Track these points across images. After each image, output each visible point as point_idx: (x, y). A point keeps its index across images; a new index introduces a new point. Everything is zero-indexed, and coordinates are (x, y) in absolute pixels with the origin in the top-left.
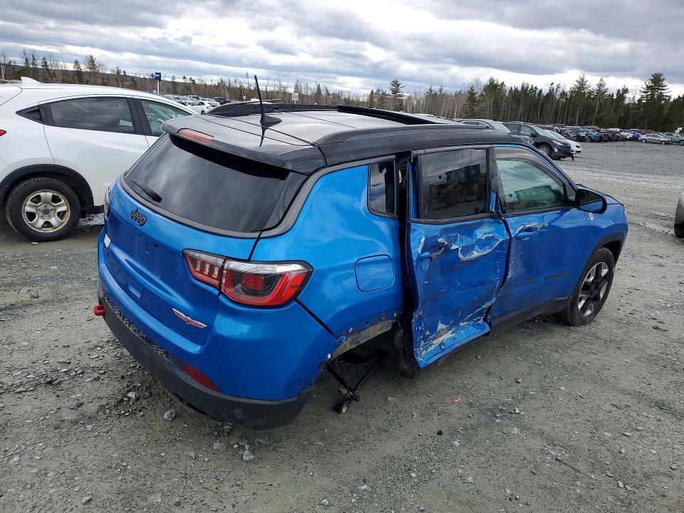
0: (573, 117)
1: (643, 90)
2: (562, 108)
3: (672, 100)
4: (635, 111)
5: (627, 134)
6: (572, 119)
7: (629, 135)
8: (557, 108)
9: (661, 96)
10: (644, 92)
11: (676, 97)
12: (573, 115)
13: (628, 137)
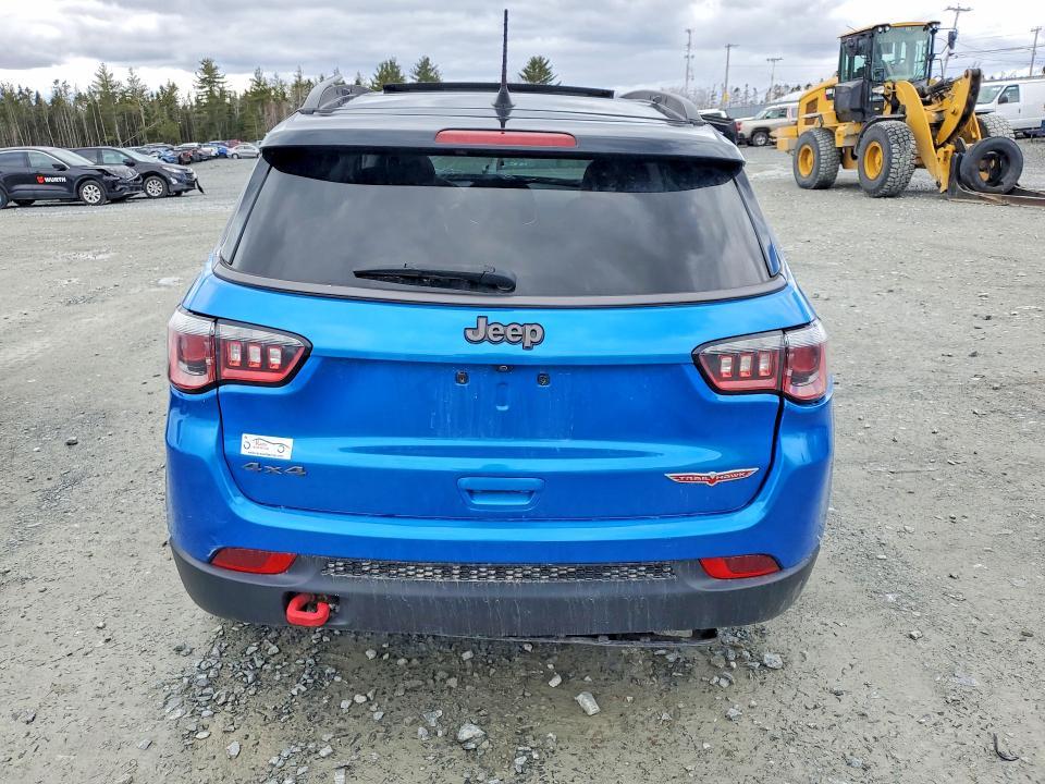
0: (111, 134)
1: (196, 84)
2: (87, 119)
3: (238, 97)
4: (197, 115)
5: (209, 149)
6: (110, 138)
7: (211, 149)
8: (79, 122)
9: (222, 92)
10: (201, 88)
11: (243, 93)
12: (110, 130)
13: (213, 154)
